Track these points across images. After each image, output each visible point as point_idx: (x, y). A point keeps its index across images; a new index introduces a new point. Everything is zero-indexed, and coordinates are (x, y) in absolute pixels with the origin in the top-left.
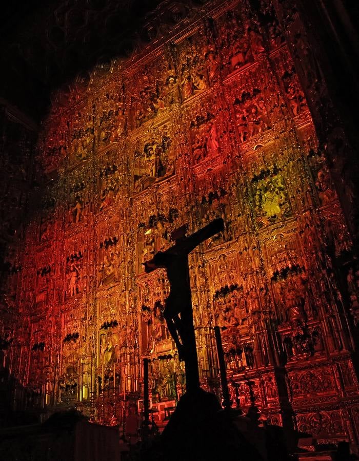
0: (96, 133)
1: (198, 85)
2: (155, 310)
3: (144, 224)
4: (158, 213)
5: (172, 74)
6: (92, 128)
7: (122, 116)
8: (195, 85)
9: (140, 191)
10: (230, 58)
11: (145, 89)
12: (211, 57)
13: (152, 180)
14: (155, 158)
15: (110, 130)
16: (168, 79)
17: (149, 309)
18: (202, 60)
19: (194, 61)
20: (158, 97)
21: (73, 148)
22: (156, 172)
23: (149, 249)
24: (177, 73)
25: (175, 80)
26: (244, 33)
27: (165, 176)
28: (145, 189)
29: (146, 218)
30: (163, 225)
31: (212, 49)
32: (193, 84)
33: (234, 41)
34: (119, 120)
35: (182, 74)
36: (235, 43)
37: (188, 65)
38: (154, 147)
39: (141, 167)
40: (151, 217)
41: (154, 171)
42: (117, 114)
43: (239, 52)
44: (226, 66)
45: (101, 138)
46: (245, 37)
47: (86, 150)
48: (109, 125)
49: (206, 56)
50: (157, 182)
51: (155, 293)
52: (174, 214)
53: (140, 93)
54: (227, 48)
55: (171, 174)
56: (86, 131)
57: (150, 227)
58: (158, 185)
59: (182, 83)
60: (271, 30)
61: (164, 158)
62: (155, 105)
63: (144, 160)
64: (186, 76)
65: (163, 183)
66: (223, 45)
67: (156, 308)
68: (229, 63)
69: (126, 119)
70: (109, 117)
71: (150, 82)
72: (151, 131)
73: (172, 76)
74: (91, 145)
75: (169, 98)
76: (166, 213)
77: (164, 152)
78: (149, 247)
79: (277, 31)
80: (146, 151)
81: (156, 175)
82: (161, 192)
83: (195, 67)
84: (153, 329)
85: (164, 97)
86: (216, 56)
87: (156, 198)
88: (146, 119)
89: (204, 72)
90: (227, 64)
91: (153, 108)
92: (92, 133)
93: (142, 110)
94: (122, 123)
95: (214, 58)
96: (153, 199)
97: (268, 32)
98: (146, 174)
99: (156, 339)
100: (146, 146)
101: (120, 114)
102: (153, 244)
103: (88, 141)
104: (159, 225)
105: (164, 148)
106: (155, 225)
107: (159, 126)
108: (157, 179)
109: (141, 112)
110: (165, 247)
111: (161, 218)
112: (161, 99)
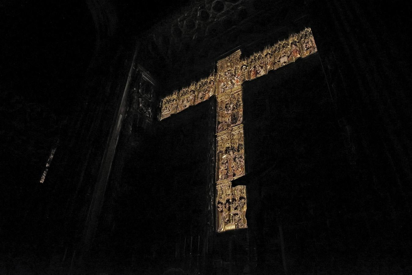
0: (196, 93)
1: (260, 72)
2: (225, 204)
3: (222, 151)
4: (231, 146)
5: (245, 64)
6: (194, 90)
7: (213, 85)
8: (258, 72)
9: (221, 131)
10: (280, 58)
11: (228, 71)
12: (268, 56)
13: (228, 126)
14: (231, 112)
15: (205, 92)
16: (242, 67)
17: (222, 203)
18: (263, 57)
19: (258, 58)
20: (235, 76)
21: (181, 101)
22: (231, 121)
23: (224, 167)
24: (248, 63)
25: (246, 67)
26: (289, 45)
27: (237, 124)
28: (225, 130)
29: (223, 147)
30: (234, 153)
31: (270, 52)
32: (257, 71)
33: (282, 49)
34: (211, 87)
35: (251, 64)
36: (282, 50)
37: (255, 60)
38: (231, 106)
39: (223, 117)
40: (227, 147)
41: (230, 120)
42: (210, 83)
43: (285, 56)
44: (277, 63)
45: (199, 96)
46: (288, 48)
47: (189, 103)
48: (204, 90)
49: (266, 55)
50: (232, 127)
51: (226, 194)
52: (241, 147)
53: (225, 73)
54: (278, 52)
55: (241, 123)
56: (190, 91)
57: (226, 153)
58: (232, 129)
59: (250, 70)
60: (304, 45)
61: (236, 113)
62: (233, 81)
63: (224, 113)
64: (253, 66)
65: (235, 128)
66: (275, 50)
67: (226, 203)
68: (279, 61)
69: (215, 87)
70: (204, 85)
71: (231, 67)
72: (230, 96)
73: (245, 65)
74: (193, 100)
75: (242, 78)
76: (236, 146)
77: (237, 109)
78: (224, 165)
79: (307, 46)
80: (226, 107)
81: (231, 123)
82: (233, 133)
83: (258, 61)
84: (224, 216)
85: (239, 77)
86: (272, 56)
87: (231, 137)
88: (227, 88)
89: (264, 65)
90: (278, 61)
91: (232, 83)
92: (194, 93)
93: (225, 83)
94: (213, 89)
95: (270, 58)
96: (228, 137)
97: (302, 47)
98: (225, 121)
99: (225, 222)
100: (227, 104)
101: (212, 84)
102: (227, 164)
103: (191, 98)
104: (231, 153)
105: (237, 107)
106: (229, 152)
107: (235, 93)
108: (232, 125)
109: (224, 84)
110: (234, 167)
111: (233, 149)
112: (237, 78)
